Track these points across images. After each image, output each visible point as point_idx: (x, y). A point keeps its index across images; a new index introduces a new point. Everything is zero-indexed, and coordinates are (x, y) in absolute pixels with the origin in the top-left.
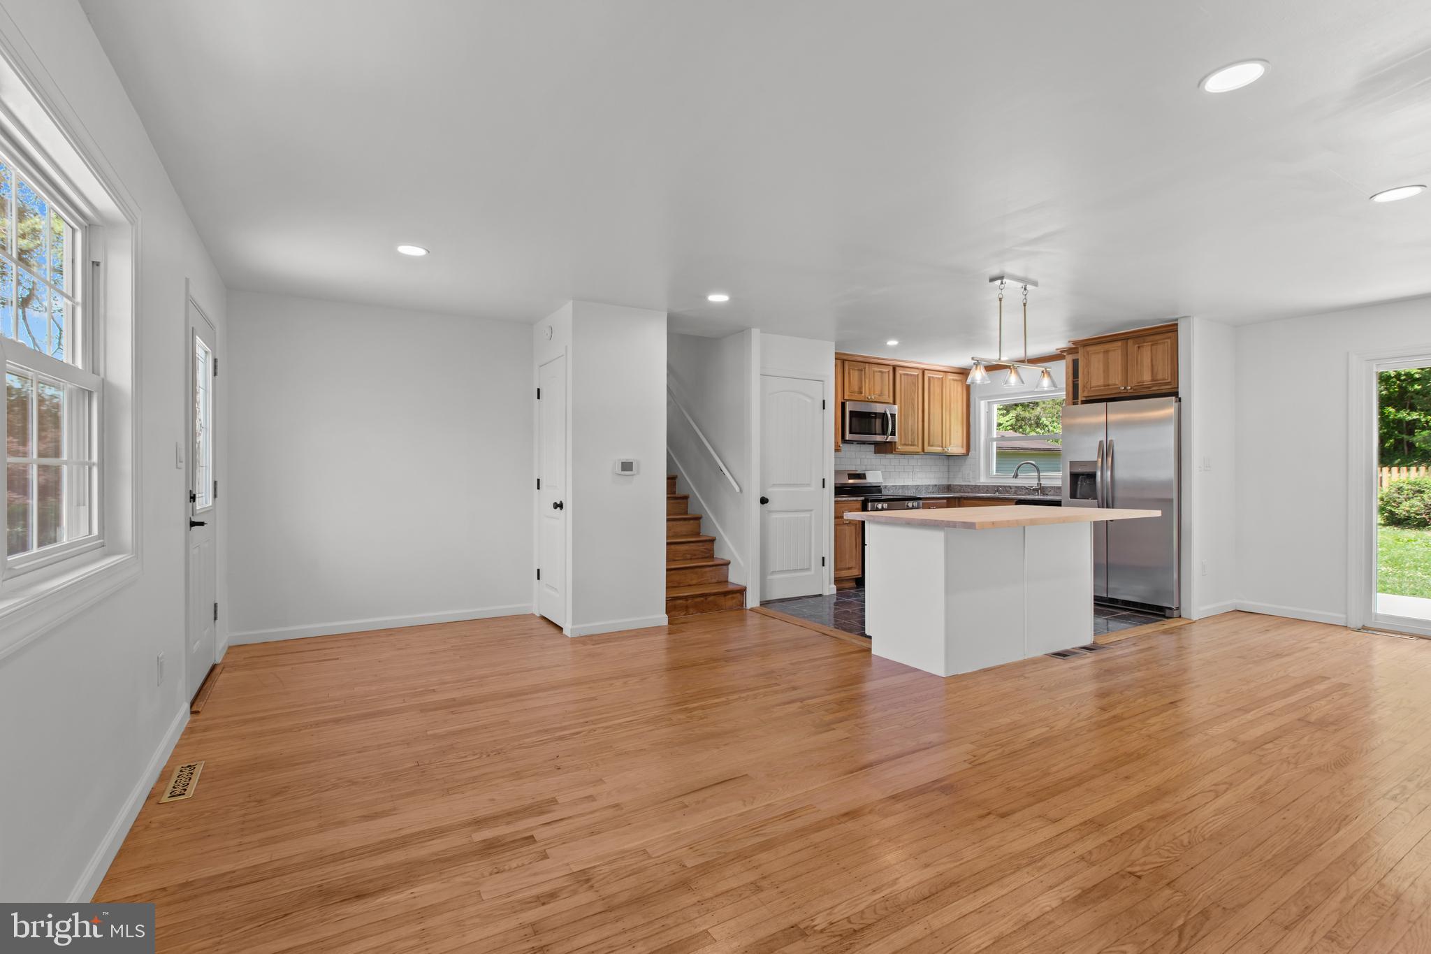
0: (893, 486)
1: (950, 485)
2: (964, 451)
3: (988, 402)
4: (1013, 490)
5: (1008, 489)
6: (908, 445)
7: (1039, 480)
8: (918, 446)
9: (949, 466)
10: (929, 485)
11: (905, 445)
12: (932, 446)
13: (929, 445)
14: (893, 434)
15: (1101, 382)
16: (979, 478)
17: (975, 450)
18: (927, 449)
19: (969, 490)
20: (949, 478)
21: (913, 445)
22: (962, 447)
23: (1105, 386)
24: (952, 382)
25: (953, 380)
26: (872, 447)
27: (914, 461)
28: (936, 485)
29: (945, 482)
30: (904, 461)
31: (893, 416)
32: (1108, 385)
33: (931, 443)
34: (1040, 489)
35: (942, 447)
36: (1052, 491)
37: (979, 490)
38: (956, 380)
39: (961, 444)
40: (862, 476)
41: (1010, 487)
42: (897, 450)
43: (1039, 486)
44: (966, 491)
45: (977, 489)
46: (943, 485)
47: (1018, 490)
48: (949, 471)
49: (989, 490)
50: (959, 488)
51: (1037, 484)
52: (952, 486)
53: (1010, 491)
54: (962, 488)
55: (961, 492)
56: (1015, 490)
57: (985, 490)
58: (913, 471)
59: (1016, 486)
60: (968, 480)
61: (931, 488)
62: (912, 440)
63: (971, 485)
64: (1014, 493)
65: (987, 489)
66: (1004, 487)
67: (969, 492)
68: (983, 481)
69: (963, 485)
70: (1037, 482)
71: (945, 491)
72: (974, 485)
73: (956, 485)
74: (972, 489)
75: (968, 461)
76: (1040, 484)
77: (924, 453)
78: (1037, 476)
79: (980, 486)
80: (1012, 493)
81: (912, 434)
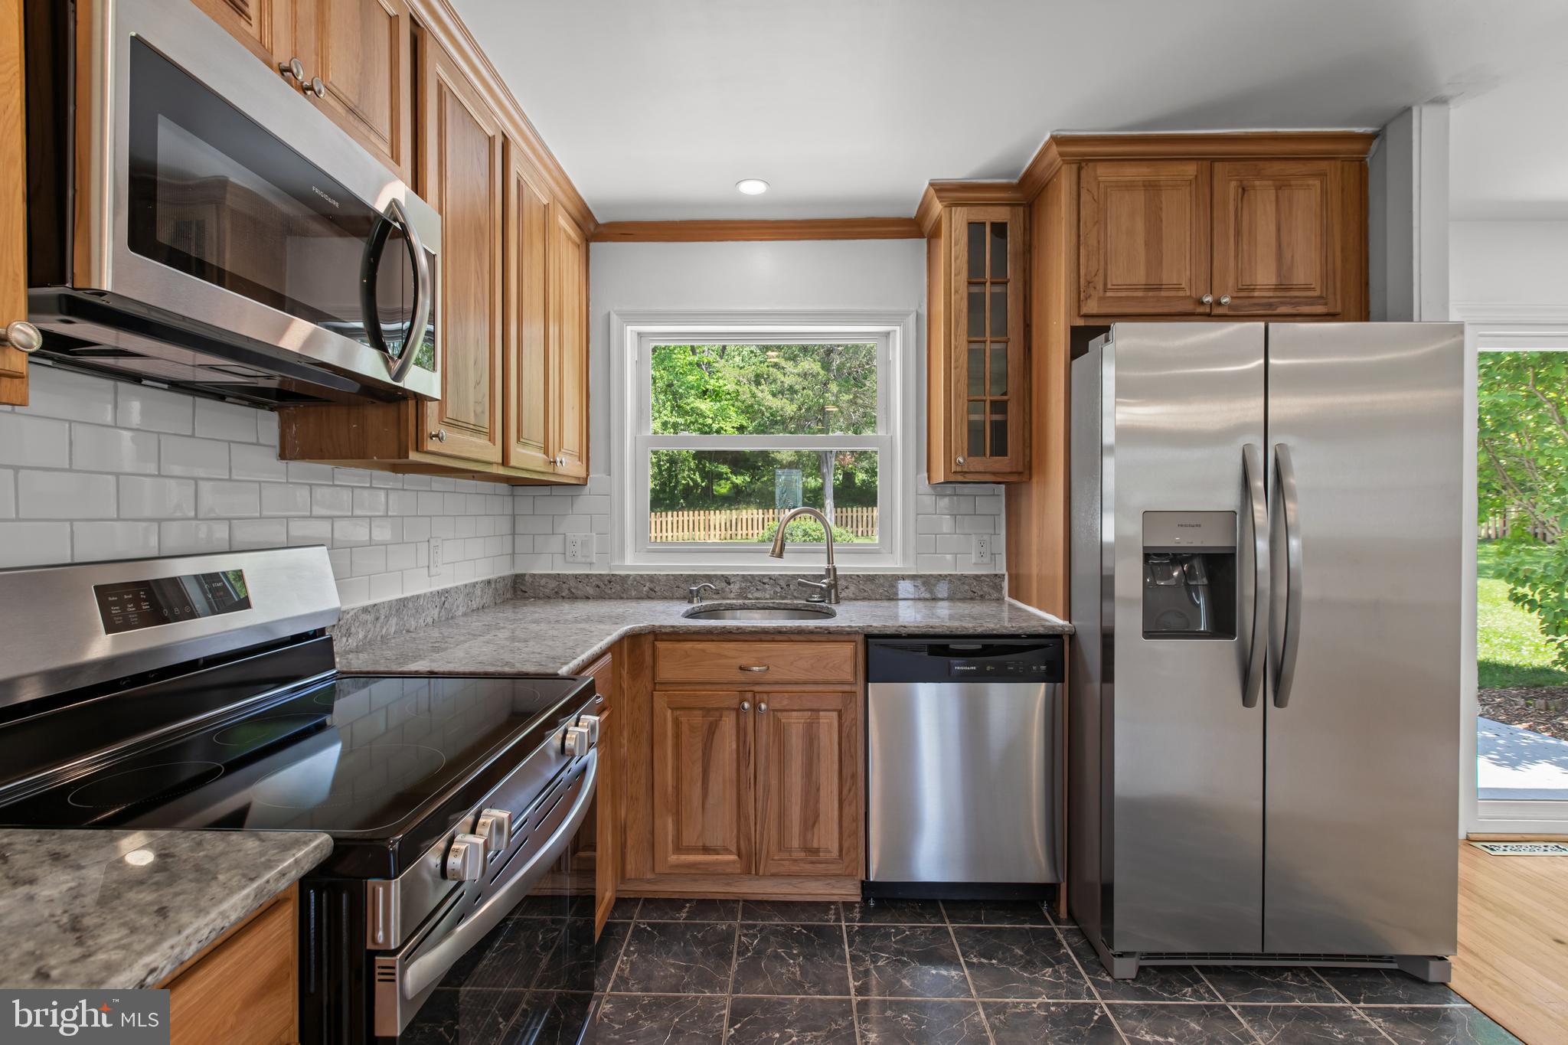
1: (525, 575)
2: (579, 471)
3: (640, 335)
4: (735, 587)
5: (721, 585)
6: (465, 427)
7: (830, 560)
8: (492, 439)
9: (514, 516)
10: (474, 585)
11: (455, 424)
12: (527, 444)
13: (518, 440)
15: (1140, 277)
16: (622, 556)
17: (609, 471)
18: (516, 454)
19: (590, 591)
20: (514, 553)
21: (476, 431)
22: (580, 459)
23: (1149, 288)
25: (566, 233)
26: (268, 424)
28: (489, 582)
29: (507, 571)
32: (1159, 288)
33: (524, 433)
34: (835, 585)
35: (546, 452)
36: (852, 588)
37: (624, 590)
38: (570, 238)
39: (577, 448)
41: (727, 580)
43: (832, 578)
44: (579, 593)
45: (619, 588)
46: (503, 578)
47: (752, 588)
48: (513, 534)
49: (657, 589)
50: (553, 584)
51: (828, 570)
52: (527, 578)
53: (727, 590)
54: (564, 586)
55: (563, 597)
56: (741, 588)
57: (645, 589)
58: (431, 540)
59: (743, 576)
60: (583, 560)
61: (478, 592)
62: (479, 410)
63: (596, 575)
64: (740, 596)
65: (652, 586)
66: (709, 578)
67: (588, 598)
68: (632, 562)
69: (567, 576)
70: (826, 565)
71: (509, 596)
72: (609, 575)
73: (542, 576)
74: (598, 586)
75: (586, 501)
76: (835, 569)
77: (501, 471)
78: (826, 548)
79: (628, 576)
80: (732, 595)
81: (478, 383)
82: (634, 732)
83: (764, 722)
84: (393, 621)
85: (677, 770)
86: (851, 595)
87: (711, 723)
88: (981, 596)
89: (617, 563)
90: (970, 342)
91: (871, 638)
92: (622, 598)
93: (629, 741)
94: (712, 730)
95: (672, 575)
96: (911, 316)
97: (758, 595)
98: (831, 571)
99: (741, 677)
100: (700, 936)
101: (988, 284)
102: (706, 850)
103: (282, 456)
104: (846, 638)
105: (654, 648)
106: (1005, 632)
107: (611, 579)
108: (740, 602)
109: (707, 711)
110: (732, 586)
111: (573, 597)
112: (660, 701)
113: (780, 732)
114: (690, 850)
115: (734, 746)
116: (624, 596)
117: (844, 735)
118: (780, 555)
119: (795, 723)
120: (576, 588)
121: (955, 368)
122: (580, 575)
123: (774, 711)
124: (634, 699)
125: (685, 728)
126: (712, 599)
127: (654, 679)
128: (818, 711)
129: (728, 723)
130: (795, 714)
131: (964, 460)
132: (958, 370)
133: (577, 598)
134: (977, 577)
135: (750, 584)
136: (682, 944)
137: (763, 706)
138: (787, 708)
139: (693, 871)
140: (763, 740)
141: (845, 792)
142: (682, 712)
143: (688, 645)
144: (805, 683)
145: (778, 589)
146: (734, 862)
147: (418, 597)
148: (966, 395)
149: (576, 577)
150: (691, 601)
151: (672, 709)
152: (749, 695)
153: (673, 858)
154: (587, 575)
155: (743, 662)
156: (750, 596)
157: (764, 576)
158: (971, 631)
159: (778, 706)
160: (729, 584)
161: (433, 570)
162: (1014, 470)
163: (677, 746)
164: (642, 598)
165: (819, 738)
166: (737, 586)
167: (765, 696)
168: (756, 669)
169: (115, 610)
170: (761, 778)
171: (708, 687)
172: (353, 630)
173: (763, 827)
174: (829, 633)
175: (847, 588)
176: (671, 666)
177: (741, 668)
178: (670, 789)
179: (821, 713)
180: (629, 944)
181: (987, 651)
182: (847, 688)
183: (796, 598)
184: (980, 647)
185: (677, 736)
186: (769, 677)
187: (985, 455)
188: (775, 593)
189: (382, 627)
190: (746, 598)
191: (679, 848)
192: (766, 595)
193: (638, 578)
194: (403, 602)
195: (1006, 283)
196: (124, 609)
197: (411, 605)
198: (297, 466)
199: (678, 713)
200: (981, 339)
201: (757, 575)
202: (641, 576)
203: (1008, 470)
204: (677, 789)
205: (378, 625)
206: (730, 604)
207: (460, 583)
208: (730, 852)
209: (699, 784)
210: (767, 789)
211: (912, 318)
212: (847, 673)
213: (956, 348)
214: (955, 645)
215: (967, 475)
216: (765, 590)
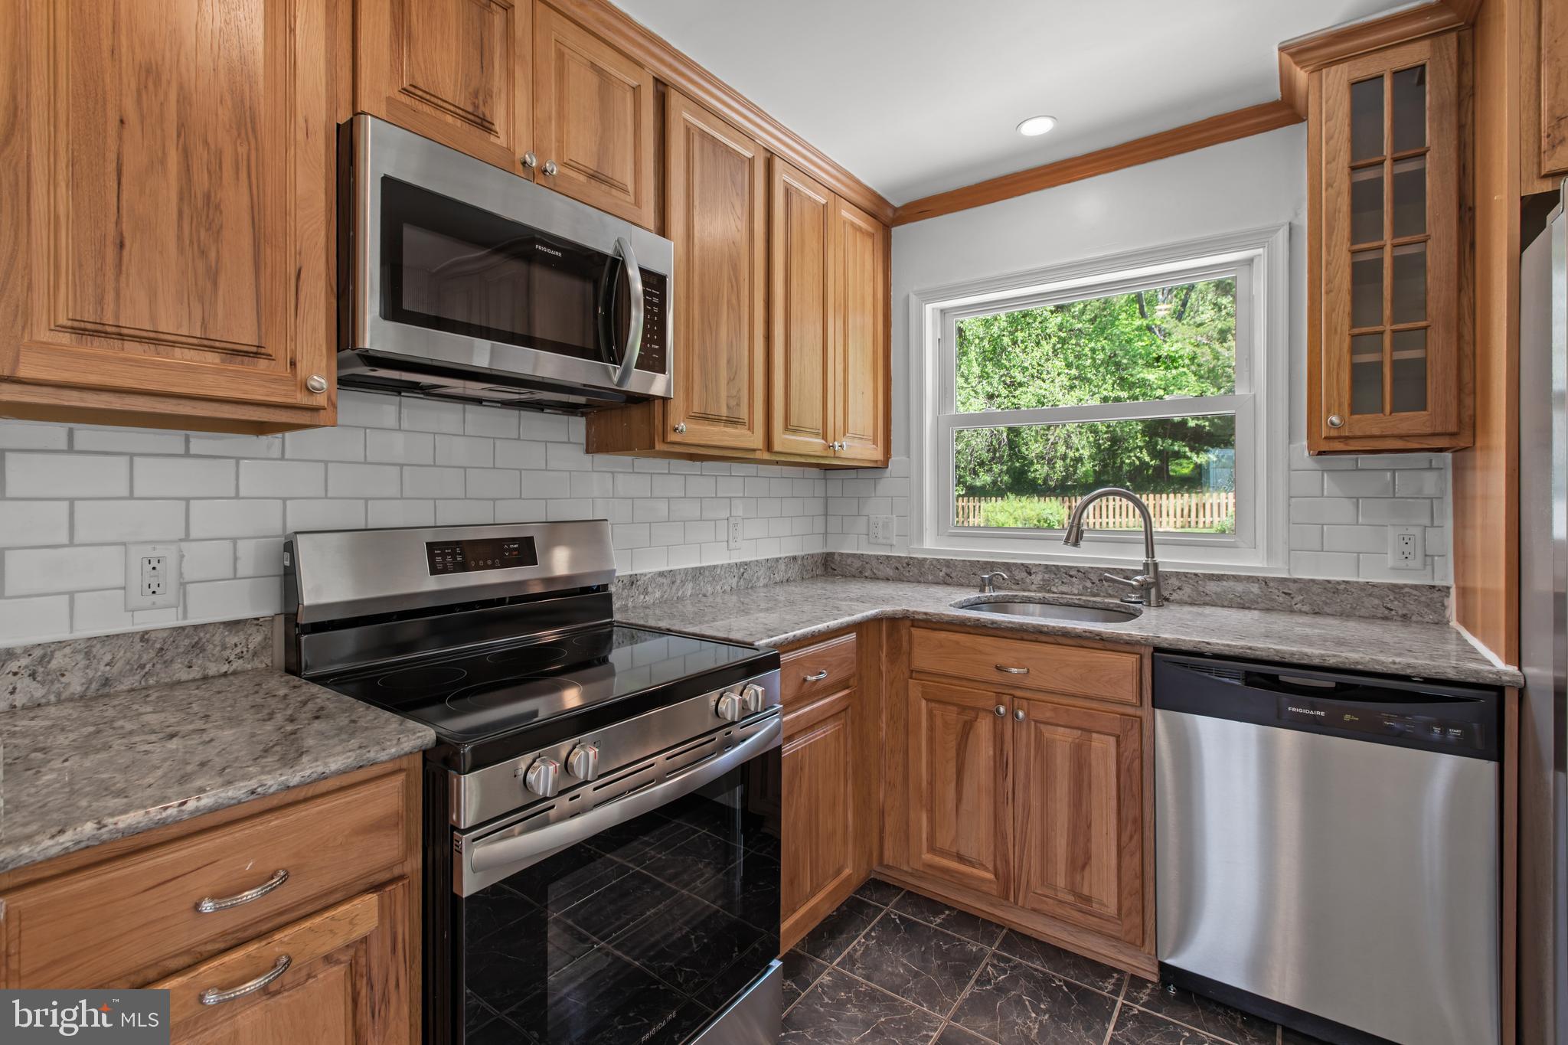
0: (661, 574)
1: (833, 554)
2: (877, 454)
3: (943, 312)
4: (1037, 579)
5: (1020, 575)
6: (716, 420)
7: (1150, 551)
8: (751, 428)
9: (826, 498)
10: (777, 560)
11: (704, 418)
12: (796, 431)
13: (788, 427)
14: (654, 360)
16: (921, 539)
17: (908, 454)
18: (783, 440)
19: (890, 572)
20: (826, 533)
21: (732, 421)
22: (875, 442)
24: (849, 229)
25: (853, 224)
26: (578, 426)
27: (732, 481)
28: (795, 558)
29: (817, 548)
30: (701, 479)
31: (655, 282)
33: (794, 421)
34: (1156, 584)
35: (825, 438)
36: (1188, 590)
37: (922, 574)
38: (859, 229)
39: (870, 432)
40: (522, 551)
41: (1028, 570)
42: (673, 437)
43: (1152, 574)
44: (880, 574)
45: (916, 571)
46: (812, 556)
47: (1056, 581)
48: (826, 515)
49: (953, 575)
50: (857, 564)
51: (1146, 565)
52: (836, 557)
53: (1028, 580)
54: (868, 566)
55: (866, 577)
56: (1043, 580)
57: (941, 574)
58: (731, 519)
59: (1047, 566)
60: (884, 541)
61: (783, 567)
62: (733, 403)
63: (895, 557)
64: (1041, 589)
65: (948, 571)
66: (1008, 567)
67: (888, 579)
68: (932, 545)
69: (870, 556)
70: (1143, 559)
71: (819, 572)
72: (907, 557)
73: (849, 555)
74: (897, 568)
75: (888, 483)
76: (1156, 565)
77: (766, 456)
78: (1144, 537)
79: (925, 560)
80: (1034, 587)
81: (731, 380)
82: (892, 718)
83: (1024, 733)
84: (689, 586)
85: (931, 765)
86: (1186, 598)
87: (966, 722)
88: (1404, 616)
89: (915, 546)
90: (1354, 253)
91: (1162, 654)
92: (919, 582)
93: (888, 725)
94: (966, 732)
95: (969, 561)
96: (1281, 231)
97: (1064, 588)
98: (1151, 567)
99: (997, 677)
100: (944, 947)
101: (1387, 164)
102: (960, 858)
103: (587, 452)
104: (1128, 648)
105: (910, 635)
106: (1379, 668)
107: (910, 562)
108: (1040, 595)
109: (963, 708)
110: (1033, 577)
111: (875, 578)
112: (915, 689)
113: (1043, 748)
114: (943, 853)
115: (991, 753)
116: (921, 579)
117: (1124, 767)
118: (1076, 544)
119: (1062, 739)
120: (879, 570)
121: (1327, 293)
122: (881, 556)
123: (1036, 722)
124: (892, 684)
125: (939, 722)
126: (1011, 589)
127: (909, 666)
128: (1090, 731)
129: (984, 727)
130: (1061, 730)
131: (1342, 418)
132: (1332, 294)
133: (878, 579)
134: (1395, 588)
135: (1053, 576)
136: (923, 949)
137: (1021, 714)
138: (1051, 720)
139: (947, 877)
140: (1022, 753)
141: (1125, 838)
142: (937, 705)
143: (943, 635)
144: (1074, 696)
145: (1089, 584)
146: (990, 881)
147: (715, 567)
148: (1346, 327)
149: (878, 557)
150: (982, 590)
151: (927, 700)
152: (1006, 699)
153: (927, 857)
154: (888, 557)
155: (1000, 660)
156: (1054, 589)
157: (1071, 568)
158: (1316, 661)
159: (1040, 716)
160: (1030, 574)
161: (732, 545)
162: (1439, 430)
163: (931, 740)
164: (937, 583)
165: (1090, 765)
166: (1039, 577)
167: (1025, 703)
168: (1014, 670)
169: (439, 559)
170: (1019, 794)
171: (964, 683)
172: (650, 589)
173: (1022, 851)
174: (1102, 639)
175: (1179, 588)
176: (926, 654)
177: (997, 668)
178: (924, 784)
179: (1095, 735)
180: (873, 929)
181: (1343, 691)
182: (1130, 711)
183: (1111, 596)
184: (1333, 685)
185: (931, 729)
186: (1028, 682)
187: (1382, 411)
188: (1085, 588)
189: (678, 590)
190: (1050, 591)
191: (932, 849)
192: (1073, 590)
193: (934, 562)
194: (700, 571)
195: (1423, 154)
196: (444, 559)
197: (707, 573)
198: (601, 459)
199: (933, 704)
200: (1375, 244)
201: (1063, 567)
202: (938, 560)
203: (1429, 430)
204: (931, 784)
205: (674, 588)
206: (1027, 597)
207: (762, 556)
208: (986, 869)
209: (953, 785)
210: (1027, 807)
211: (1282, 236)
212: (1127, 691)
213: (1328, 263)
214: (1287, 677)
215: (1351, 442)
216: (1072, 584)
